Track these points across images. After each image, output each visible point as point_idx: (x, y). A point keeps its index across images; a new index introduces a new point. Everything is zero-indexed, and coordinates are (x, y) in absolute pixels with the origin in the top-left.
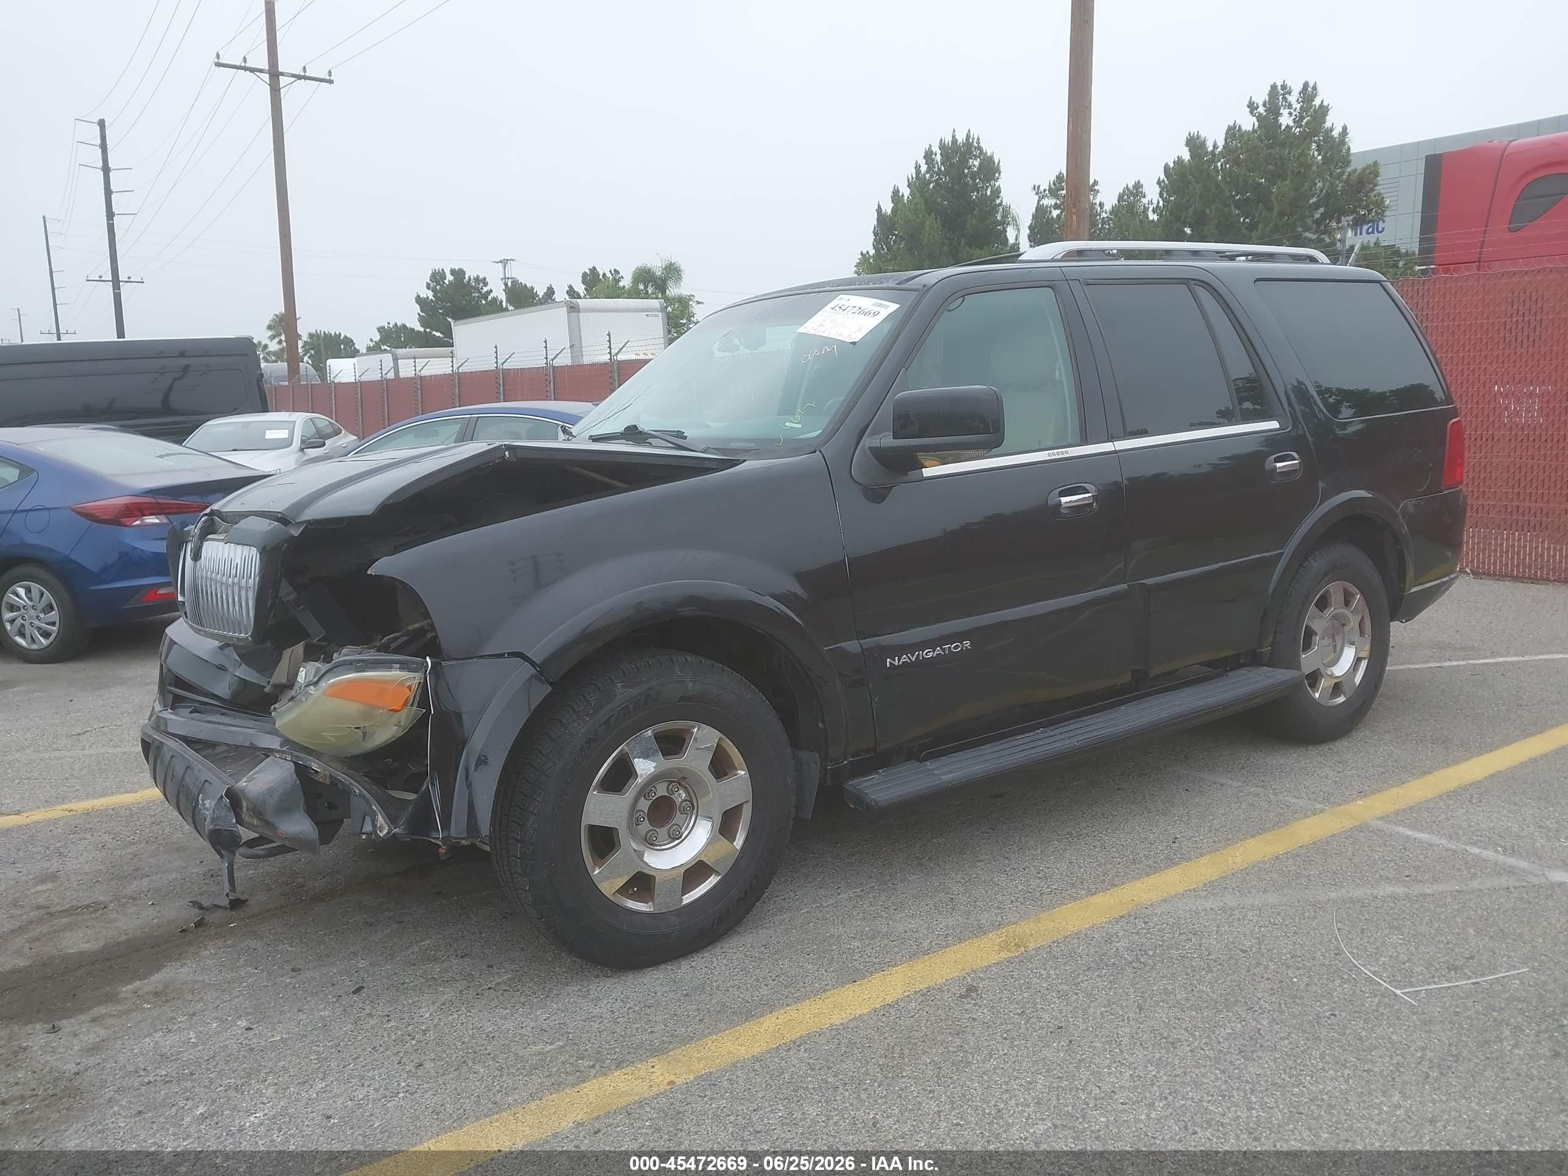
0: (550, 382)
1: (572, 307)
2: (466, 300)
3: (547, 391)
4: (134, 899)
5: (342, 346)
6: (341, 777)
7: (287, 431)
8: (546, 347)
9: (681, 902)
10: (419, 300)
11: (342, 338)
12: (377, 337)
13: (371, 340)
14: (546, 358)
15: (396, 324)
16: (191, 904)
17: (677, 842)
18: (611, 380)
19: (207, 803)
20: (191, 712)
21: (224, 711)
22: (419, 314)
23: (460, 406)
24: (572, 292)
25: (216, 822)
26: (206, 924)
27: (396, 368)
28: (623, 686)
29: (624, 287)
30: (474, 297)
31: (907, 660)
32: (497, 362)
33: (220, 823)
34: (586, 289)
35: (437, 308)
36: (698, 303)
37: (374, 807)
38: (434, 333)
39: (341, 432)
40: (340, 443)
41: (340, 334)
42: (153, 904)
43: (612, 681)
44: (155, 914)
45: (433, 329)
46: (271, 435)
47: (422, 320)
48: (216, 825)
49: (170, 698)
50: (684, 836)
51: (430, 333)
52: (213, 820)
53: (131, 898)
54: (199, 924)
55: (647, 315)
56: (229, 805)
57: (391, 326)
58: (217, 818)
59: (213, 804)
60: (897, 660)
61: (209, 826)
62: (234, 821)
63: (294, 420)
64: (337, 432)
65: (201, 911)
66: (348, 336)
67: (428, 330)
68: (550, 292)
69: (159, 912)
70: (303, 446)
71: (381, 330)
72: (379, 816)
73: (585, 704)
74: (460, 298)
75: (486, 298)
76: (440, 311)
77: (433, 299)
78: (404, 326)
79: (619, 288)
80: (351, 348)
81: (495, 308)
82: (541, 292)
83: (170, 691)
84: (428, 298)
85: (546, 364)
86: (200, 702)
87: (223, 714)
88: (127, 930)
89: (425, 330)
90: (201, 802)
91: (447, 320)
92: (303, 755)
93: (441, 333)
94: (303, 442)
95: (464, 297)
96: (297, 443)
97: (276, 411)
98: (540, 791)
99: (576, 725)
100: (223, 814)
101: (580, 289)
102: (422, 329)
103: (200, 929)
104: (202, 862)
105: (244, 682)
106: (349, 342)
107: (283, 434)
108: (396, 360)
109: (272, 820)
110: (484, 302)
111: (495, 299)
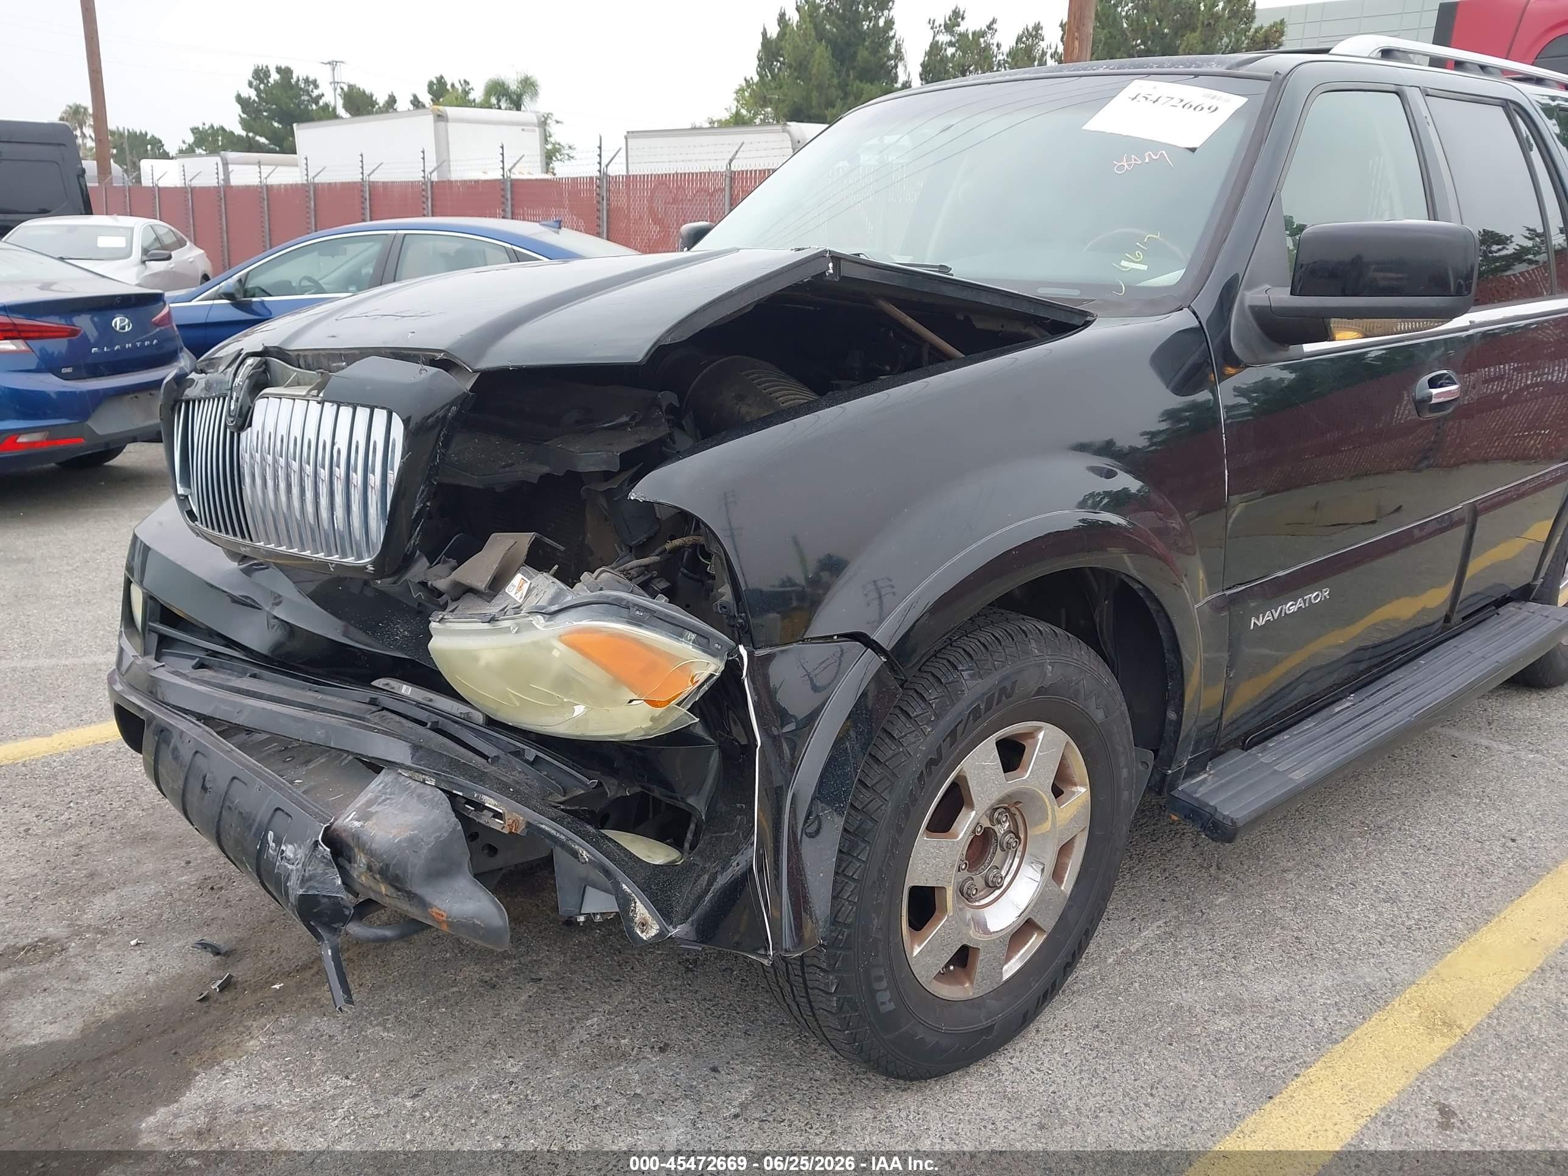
0: (427, 199)
1: (439, 116)
2: (294, 104)
3: (424, 209)
4: (104, 933)
5: (149, 147)
6: (548, 826)
7: (124, 239)
8: (423, 158)
9: (1002, 978)
10: (239, 99)
11: (148, 138)
12: (190, 139)
13: (184, 142)
14: (424, 171)
15: (212, 126)
16: (200, 946)
17: (998, 892)
18: (502, 200)
19: (289, 850)
20: (196, 667)
21: (256, 670)
22: (240, 116)
23: (371, 220)
24: (416, 103)
25: (309, 884)
26: (235, 984)
27: (227, 173)
28: (972, 676)
29: (474, 100)
30: (304, 101)
31: (1271, 618)
32: (362, 173)
33: (316, 885)
34: (432, 100)
35: (261, 110)
36: (557, 122)
37: (624, 886)
38: (258, 138)
39: (185, 245)
40: (187, 257)
41: (146, 134)
42: (138, 944)
43: (955, 668)
44: (147, 966)
45: (256, 134)
46: (104, 242)
47: (244, 124)
48: (309, 888)
49: (154, 639)
50: (1006, 883)
51: (254, 138)
52: (304, 881)
53: (98, 930)
54: (226, 986)
55: (523, 130)
56: (330, 857)
57: (207, 127)
58: (311, 878)
59: (301, 853)
60: (1261, 618)
61: (296, 890)
62: (339, 882)
63: (131, 225)
64: (181, 244)
65: (217, 958)
66: (157, 136)
67: (251, 135)
68: (392, 100)
69: (152, 959)
70: (145, 258)
71: (195, 130)
72: (638, 903)
73: (923, 705)
74: (288, 100)
75: (317, 103)
76: (265, 114)
77: (257, 99)
78: (222, 129)
79: (469, 101)
80: (159, 150)
81: (328, 114)
82: (381, 99)
83: (154, 631)
84: (250, 98)
85: (424, 177)
86: (207, 650)
87: (254, 676)
88: (111, 996)
89: (247, 135)
90: (272, 844)
91: (272, 125)
92: (461, 780)
93: (267, 139)
94: (145, 251)
95: (291, 99)
96: (137, 254)
97: (107, 214)
98: (863, 845)
99: (913, 740)
100: (320, 871)
101: (426, 98)
102: (244, 133)
103: (228, 996)
104: (189, 862)
105: (291, 630)
106: (157, 143)
107: (119, 242)
108: (226, 164)
109: (420, 891)
110: (314, 107)
111: (327, 105)
